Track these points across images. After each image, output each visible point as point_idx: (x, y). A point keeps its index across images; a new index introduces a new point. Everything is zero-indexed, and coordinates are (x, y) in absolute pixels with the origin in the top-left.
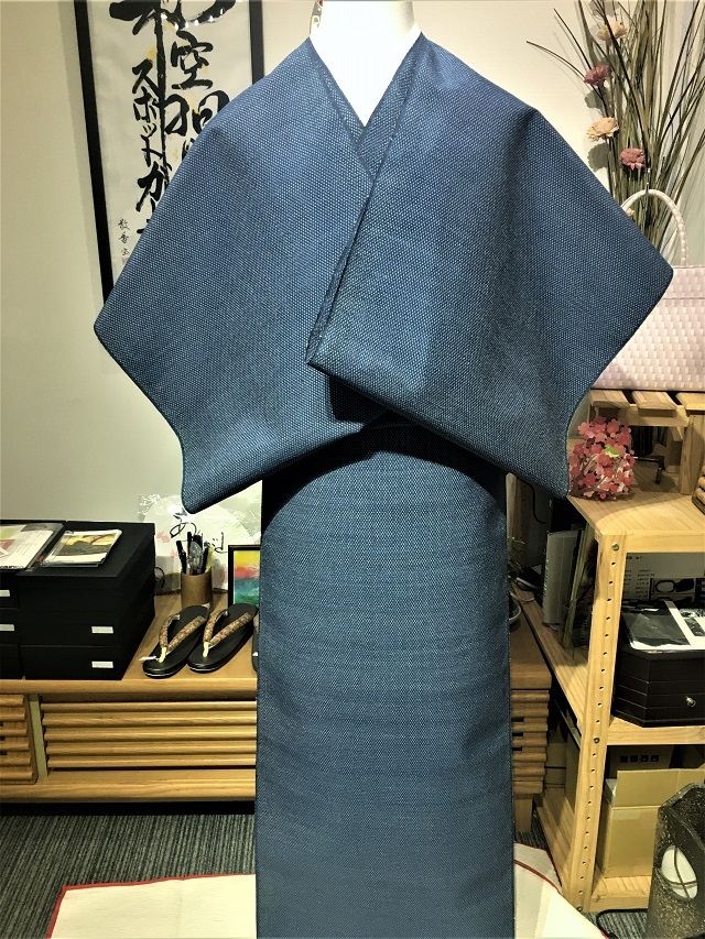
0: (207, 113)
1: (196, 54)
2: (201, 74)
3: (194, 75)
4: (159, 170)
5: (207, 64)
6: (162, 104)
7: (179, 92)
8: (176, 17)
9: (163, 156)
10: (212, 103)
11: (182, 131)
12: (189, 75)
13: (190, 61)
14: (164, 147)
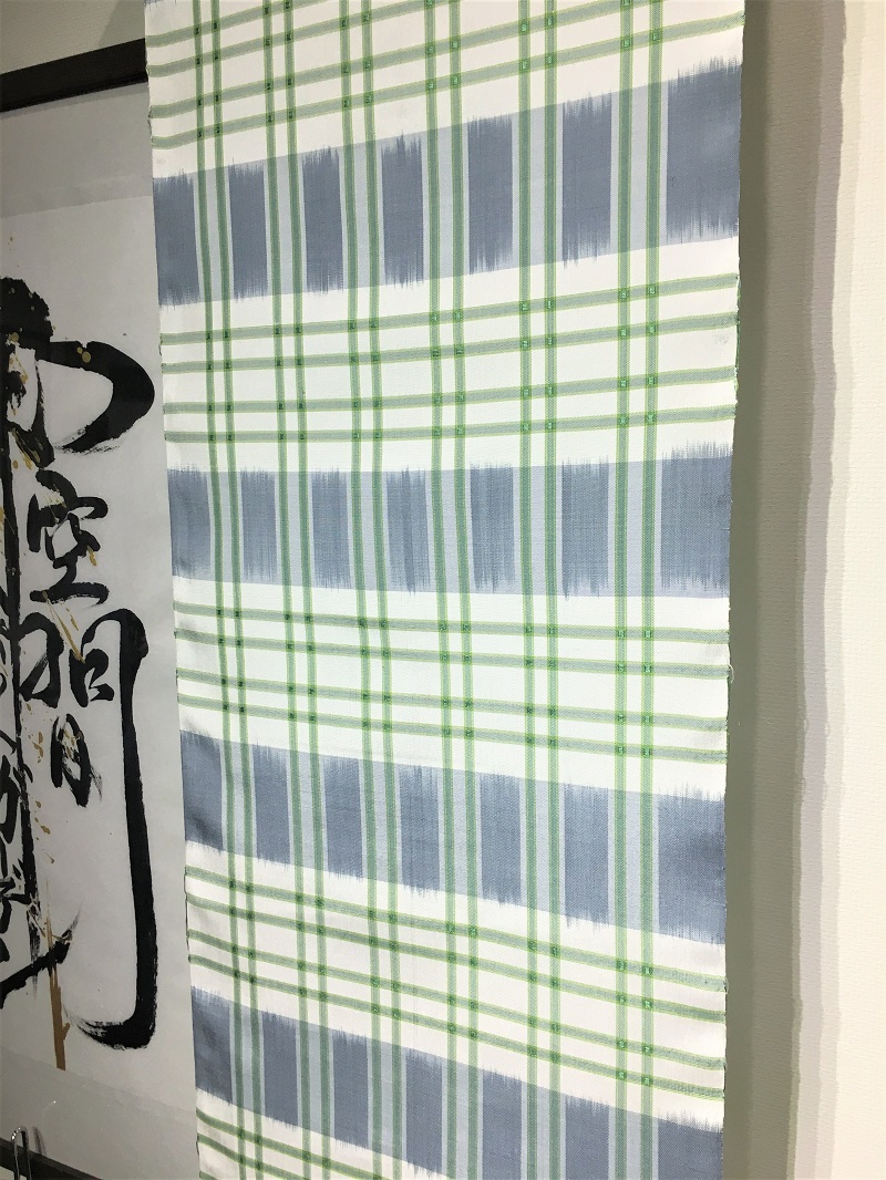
0: (98, 661)
1: (74, 521)
2: (85, 572)
3: (72, 572)
4: (12, 775)
5: (96, 547)
6: (17, 633)
7: (45, 609)
8: (36, 443)
9: (16, 746)
10: (109, 639)
11: (51, 696)
12: (63, 571)
13: (63, 538)
14: (19, 728)
